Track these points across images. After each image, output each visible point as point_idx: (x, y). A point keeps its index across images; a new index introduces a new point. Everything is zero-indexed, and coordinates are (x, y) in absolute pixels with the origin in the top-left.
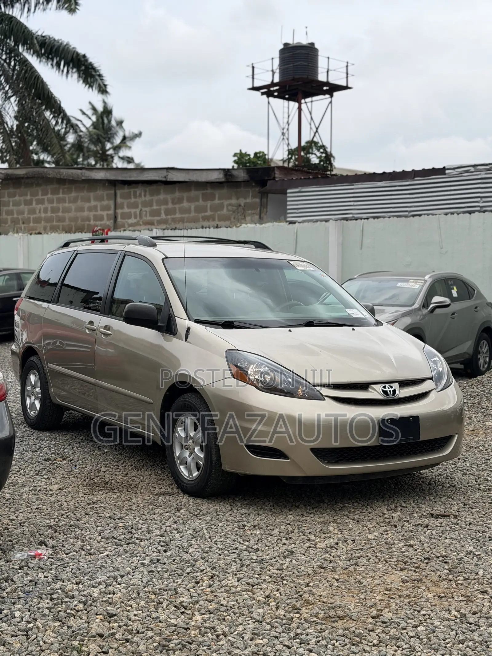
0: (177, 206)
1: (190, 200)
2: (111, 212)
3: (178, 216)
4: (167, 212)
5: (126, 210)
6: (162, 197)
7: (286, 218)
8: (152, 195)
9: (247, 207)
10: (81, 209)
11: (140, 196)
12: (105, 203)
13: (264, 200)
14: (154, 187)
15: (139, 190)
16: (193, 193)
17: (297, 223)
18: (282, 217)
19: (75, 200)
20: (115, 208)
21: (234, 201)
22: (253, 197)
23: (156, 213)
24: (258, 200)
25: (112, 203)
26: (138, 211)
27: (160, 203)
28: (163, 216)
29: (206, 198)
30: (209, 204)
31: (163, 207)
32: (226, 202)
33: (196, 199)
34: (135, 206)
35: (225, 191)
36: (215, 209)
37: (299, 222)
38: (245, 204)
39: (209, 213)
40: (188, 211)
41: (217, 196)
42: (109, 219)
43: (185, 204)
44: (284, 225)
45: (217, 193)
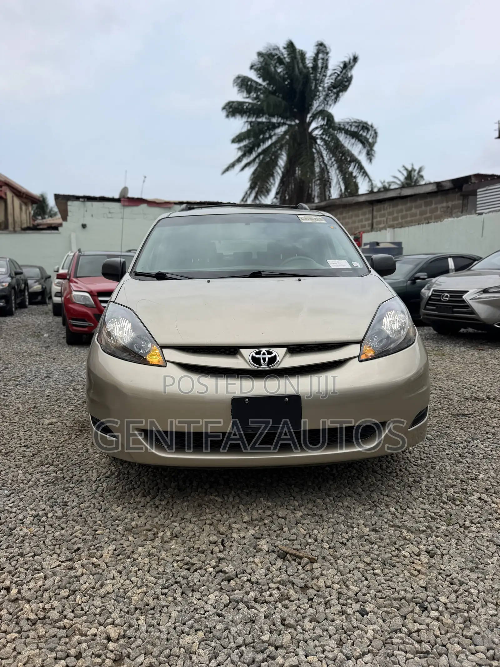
0: (408, 213)
1: (416, 207)
2: (370, 222)
3: (409, 219)
4: (402, 218)
5: (379, 219)
6: (400, 207)
7: (476, 210)
8: (394, 207)
9: (454, 207)
10: (354, 222)
11: (387, 208)
12: (367, 216)
13: (465, 201)
14: (395, 202)
15: (386, 205)
16: (419, 202)
17: (484, 214)
18: (474, 211)
19: (351, 217)
20: (373, 219)
21: (444, 205)
22: (458, 200)
23: (395, 219)
24: (461, 202)
25: (370, 216)
26: (385, 219)
27: (398, 212)
28: (400, 220)
29: (427, 204)
30: (428, 208)
31: (400, 214)
32: (439, 206)
33: (420, 206)
34: (383, 216)
35: (439, 198)
36: (432, 211)
37: (486, 213)
38: (452, 205)
39: (428, 215)
40: (415, 215)
41: (434, 202)
42: (369, 226)
43: (414, 211)
44: (474, 216)
45: (434, 200)
